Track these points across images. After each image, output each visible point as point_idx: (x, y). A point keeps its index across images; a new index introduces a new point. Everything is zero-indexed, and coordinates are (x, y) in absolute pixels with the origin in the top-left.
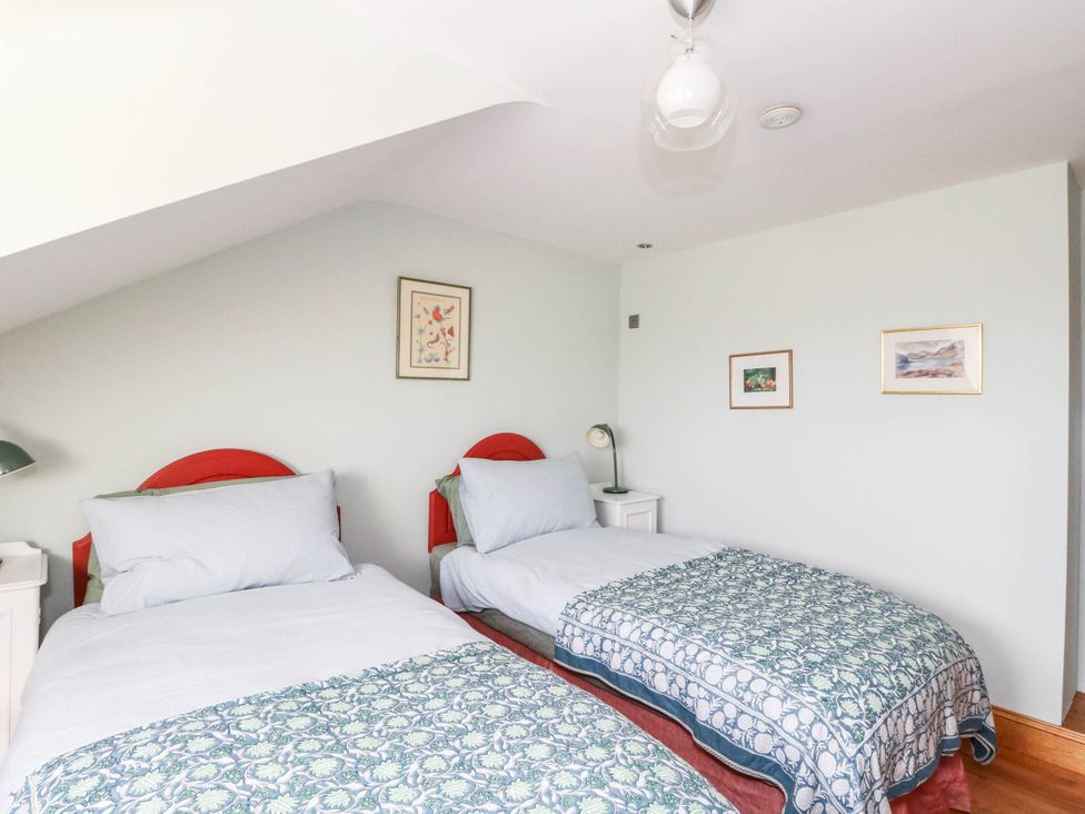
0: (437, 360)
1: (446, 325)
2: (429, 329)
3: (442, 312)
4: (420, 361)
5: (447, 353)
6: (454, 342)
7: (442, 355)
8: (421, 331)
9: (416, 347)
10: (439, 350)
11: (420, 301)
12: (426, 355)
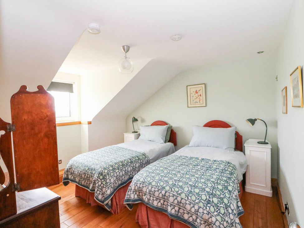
0: (197, 103)
1: (199, 94)
2: (195, 96)
3: (198, 91)
4: (193, 103)
5: (200, 101)
6: (201, 98)
7: (198, 101)
8: (193, 97)
9: (192, 100)
10: (198, 100)
11: (192, 90)
12: (194, 102)
